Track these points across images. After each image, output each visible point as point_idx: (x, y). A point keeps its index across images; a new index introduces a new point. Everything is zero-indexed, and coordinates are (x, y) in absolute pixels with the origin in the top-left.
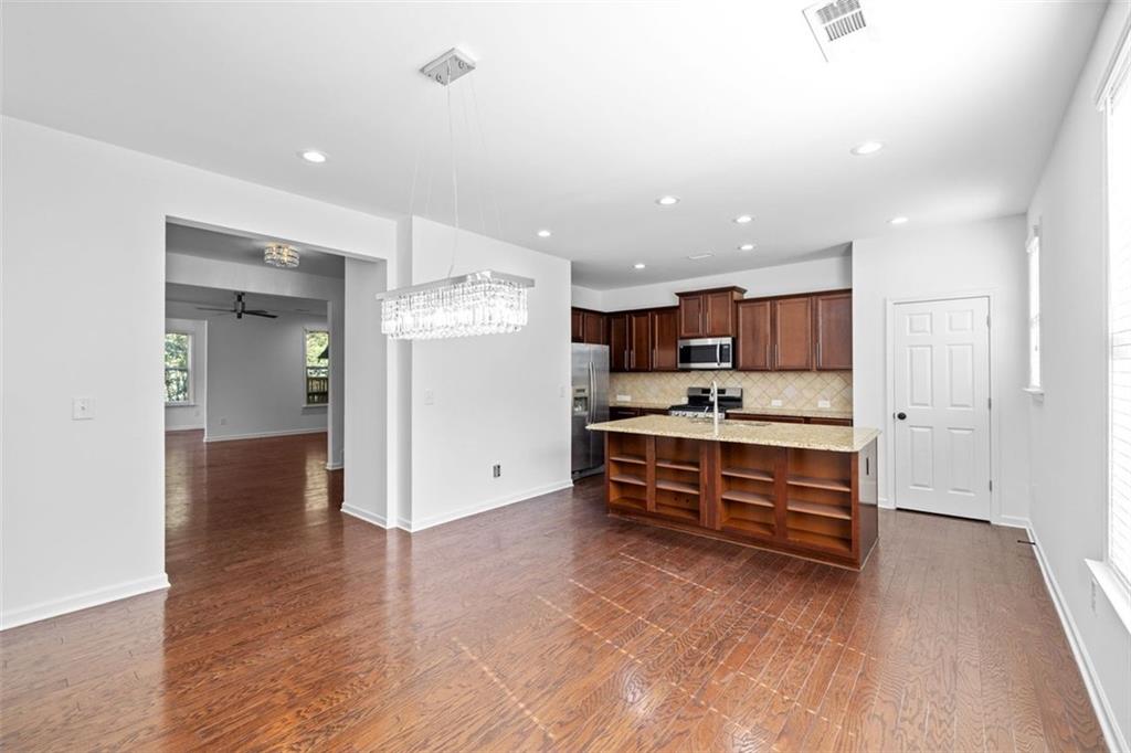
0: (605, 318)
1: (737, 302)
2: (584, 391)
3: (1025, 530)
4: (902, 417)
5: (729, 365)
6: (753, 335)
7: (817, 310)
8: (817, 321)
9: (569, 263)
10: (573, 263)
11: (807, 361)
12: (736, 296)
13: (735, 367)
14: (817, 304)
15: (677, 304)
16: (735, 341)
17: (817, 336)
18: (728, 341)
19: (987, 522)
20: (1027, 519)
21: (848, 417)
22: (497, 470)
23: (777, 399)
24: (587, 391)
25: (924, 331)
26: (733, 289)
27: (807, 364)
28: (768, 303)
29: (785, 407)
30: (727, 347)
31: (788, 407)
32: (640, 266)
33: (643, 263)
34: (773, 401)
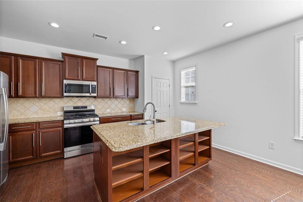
4: (156, 111)
5: (96, 95)
6: (104, 82)
18: (95, 84)
25: (159, 87)
27: (124, 95)
28: (111, 70)
29: (112, 112)
30: (94, 86)
31: (113, 112)
32: (55, 25)
33: (58, 23)
34: (107, 110)
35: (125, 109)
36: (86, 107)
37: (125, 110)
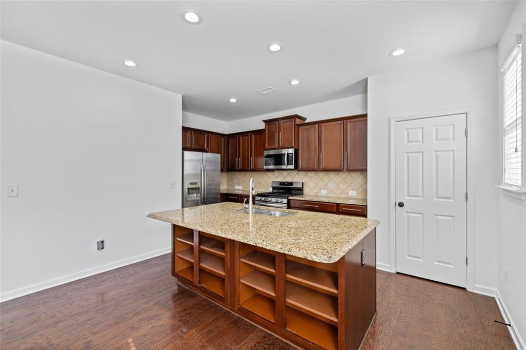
0: (226, 138)
1: (299, 125)
2: (196, 183)
3: (494, 298)
4: (401, 205)
5: (292, 167)
6: (308, 147)
7: (347, 129)
8: (347, 137)
9: (181, 96)
10: (182, 96)
11: (340, 165)
12: (298, 121)
13: (296, 168)
14: (347, 125)
15: (264, 128)
16: (296, 151)
17: (347, 148)
18: (291, 151)
19: (464, 289)
20: (496, 290)
21: (364, 204)
22: (101, 245)
23: (323, 189)
24: (199, 184)
25: (419, 141)
26: (297, 116)
27: (340, 167)
28: (317, 125)
29: (329, 195)
30: (291, 155)
31: (331, 195)
32: (233, 100)
33: (235, 98)
34: (322, 191)
35: (355, 192)
36: (291, 184)
37: (355, 195)
